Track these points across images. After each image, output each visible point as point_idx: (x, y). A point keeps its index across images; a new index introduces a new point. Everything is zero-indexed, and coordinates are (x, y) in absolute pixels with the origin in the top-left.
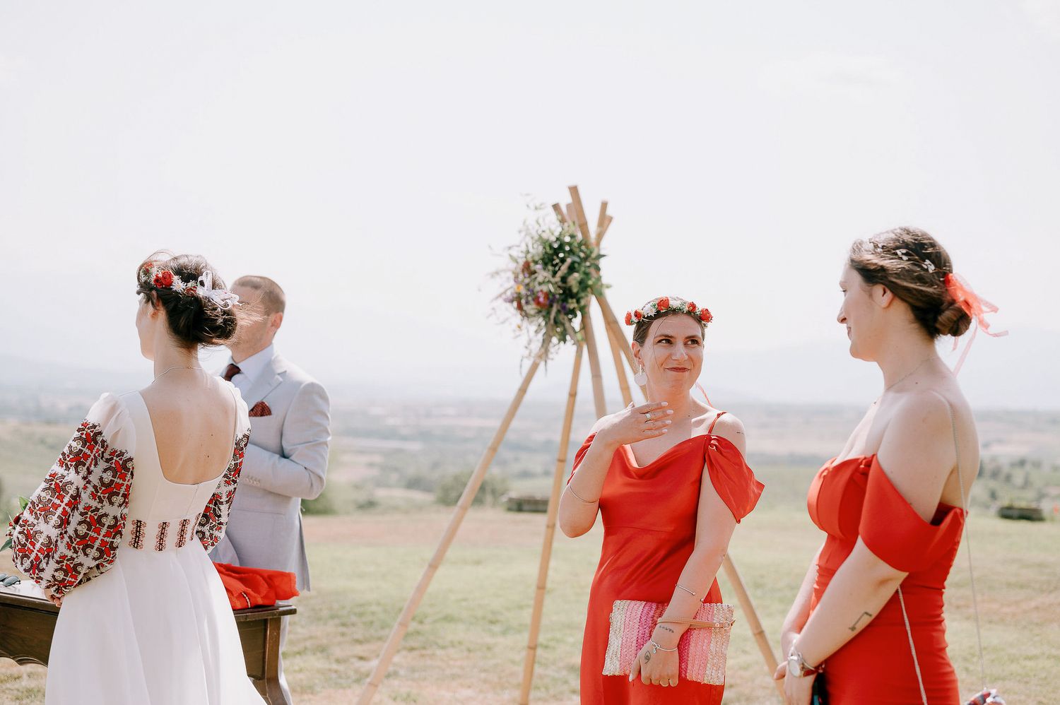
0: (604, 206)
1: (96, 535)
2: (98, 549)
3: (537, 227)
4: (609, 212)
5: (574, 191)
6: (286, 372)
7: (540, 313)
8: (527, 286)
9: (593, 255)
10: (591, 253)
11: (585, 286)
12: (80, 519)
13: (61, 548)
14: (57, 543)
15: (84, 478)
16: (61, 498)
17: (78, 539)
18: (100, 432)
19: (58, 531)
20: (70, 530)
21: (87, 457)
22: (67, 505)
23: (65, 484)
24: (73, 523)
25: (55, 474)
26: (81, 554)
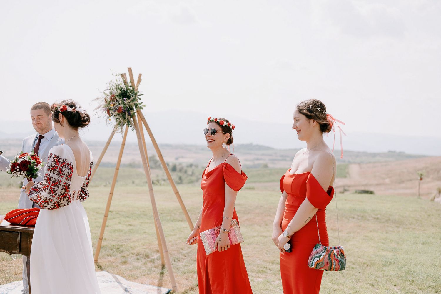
0: (140, 75)
1: (67, 193)
3: (116, 82)
4: (142, 78)
5: (130, 70)
7: (119, 115)
8: (114, 104)
9: (138, 94)
10: (137, 93)
11: (136, 106)
12: (62, 187)
13: (55, 199)
14: (50, 199)
15: (57, 175)
16: (49, 183)
17: (62, 195)
18: (61, 159)
19: (49, 195)
20: (58, 193)
21: (57, 167)
22: (51, 185)
23: (50, 178)
24: (59, 190)
25: (47, 174)
26: (62, 200)
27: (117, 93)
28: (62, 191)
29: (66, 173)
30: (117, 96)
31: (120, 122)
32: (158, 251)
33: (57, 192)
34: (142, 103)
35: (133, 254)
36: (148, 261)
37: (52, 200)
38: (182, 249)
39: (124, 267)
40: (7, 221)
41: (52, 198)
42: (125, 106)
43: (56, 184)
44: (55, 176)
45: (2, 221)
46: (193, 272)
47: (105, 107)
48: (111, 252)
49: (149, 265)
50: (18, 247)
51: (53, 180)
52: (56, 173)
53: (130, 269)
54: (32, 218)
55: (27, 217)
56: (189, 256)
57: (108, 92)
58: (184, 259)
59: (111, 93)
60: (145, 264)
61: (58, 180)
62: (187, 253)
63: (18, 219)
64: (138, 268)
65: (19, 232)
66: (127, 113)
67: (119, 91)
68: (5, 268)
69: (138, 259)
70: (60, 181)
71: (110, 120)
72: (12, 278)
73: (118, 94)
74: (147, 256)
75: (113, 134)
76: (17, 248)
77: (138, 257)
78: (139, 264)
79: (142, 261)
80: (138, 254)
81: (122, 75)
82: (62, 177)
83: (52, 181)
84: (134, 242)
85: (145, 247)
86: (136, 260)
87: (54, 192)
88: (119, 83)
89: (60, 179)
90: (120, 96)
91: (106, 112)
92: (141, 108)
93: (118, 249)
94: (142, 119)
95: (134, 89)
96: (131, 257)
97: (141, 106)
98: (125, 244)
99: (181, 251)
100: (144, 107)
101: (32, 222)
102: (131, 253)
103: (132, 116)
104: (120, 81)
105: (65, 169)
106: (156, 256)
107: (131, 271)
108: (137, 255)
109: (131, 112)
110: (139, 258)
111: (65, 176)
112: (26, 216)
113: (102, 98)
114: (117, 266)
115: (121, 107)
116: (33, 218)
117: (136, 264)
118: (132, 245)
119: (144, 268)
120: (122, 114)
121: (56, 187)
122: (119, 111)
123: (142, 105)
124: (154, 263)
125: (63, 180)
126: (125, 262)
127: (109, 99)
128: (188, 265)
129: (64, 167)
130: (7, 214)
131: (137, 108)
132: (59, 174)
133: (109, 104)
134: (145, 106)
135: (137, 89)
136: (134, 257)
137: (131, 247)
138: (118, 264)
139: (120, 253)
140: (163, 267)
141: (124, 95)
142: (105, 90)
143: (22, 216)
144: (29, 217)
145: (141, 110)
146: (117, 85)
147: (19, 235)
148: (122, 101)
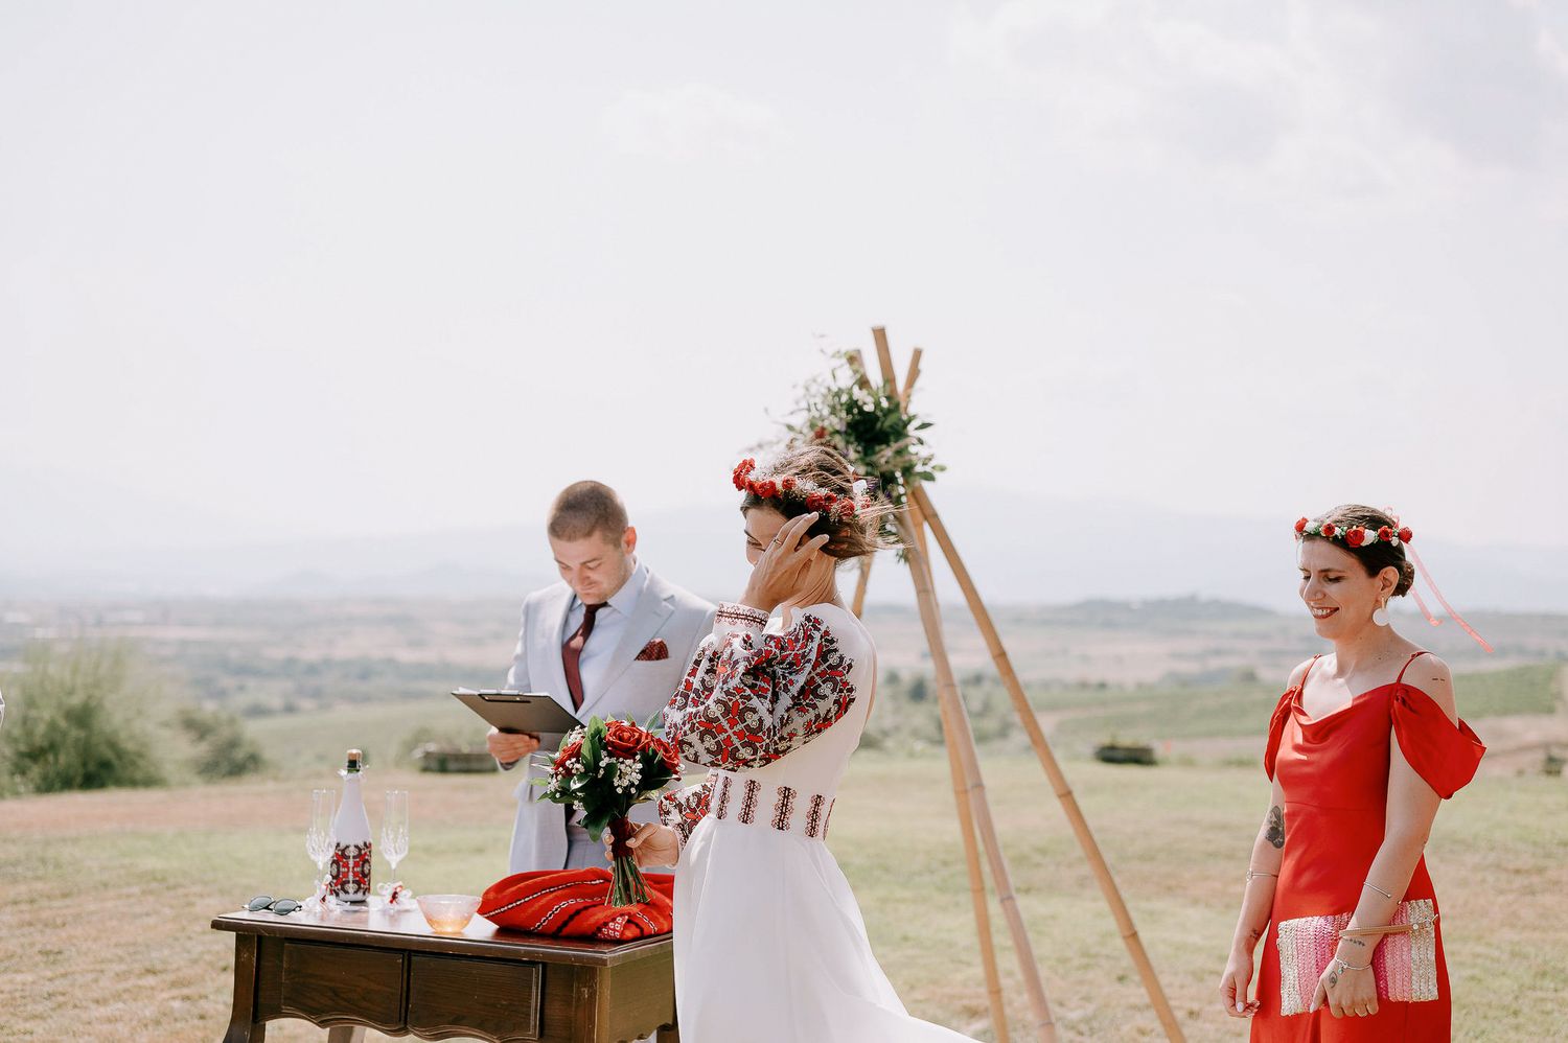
0: (917, 354)
3: (830, 381)
4: (922, 365)
5: (880, 335)
6: (673, 596)
9: (913, 424)
10: (909, 421)
11: (908, 471)
27: (834, 421)
30: (839, 433)
34: (929, 458)
40: (487, 918)
45: (468, 919)
50: (534, 1019)
54: (581, 906)
55: (564, 905)
57: (800, 420)
59: (812, 426)
63: (530, 911)
65: (539, 963)
67: (843, 414)
73: (839, 428)
76: (532, 1023)
81: (853, 359)
88: (842, 384)
90: (849, 434)
92: (927, 477)
94: (929, 516)
95: (897, 406)
97: (928, 469)
100: (937, 474)
101: (585, 924)
104: (846, 378)
112: (559, 900)
113: (778, 443)
116: (586, 908)
123: (931, 463)
130: (487, 893)
131: (913, 476)
134: (942, 469)
135: (906, 408)
141: (861, 428)
142: (792, 413)
143: (544, 901)
144: (572, 902)
145: (926, 485)
146: (838, 394)
147: (536, 975)
148: (858, 452)
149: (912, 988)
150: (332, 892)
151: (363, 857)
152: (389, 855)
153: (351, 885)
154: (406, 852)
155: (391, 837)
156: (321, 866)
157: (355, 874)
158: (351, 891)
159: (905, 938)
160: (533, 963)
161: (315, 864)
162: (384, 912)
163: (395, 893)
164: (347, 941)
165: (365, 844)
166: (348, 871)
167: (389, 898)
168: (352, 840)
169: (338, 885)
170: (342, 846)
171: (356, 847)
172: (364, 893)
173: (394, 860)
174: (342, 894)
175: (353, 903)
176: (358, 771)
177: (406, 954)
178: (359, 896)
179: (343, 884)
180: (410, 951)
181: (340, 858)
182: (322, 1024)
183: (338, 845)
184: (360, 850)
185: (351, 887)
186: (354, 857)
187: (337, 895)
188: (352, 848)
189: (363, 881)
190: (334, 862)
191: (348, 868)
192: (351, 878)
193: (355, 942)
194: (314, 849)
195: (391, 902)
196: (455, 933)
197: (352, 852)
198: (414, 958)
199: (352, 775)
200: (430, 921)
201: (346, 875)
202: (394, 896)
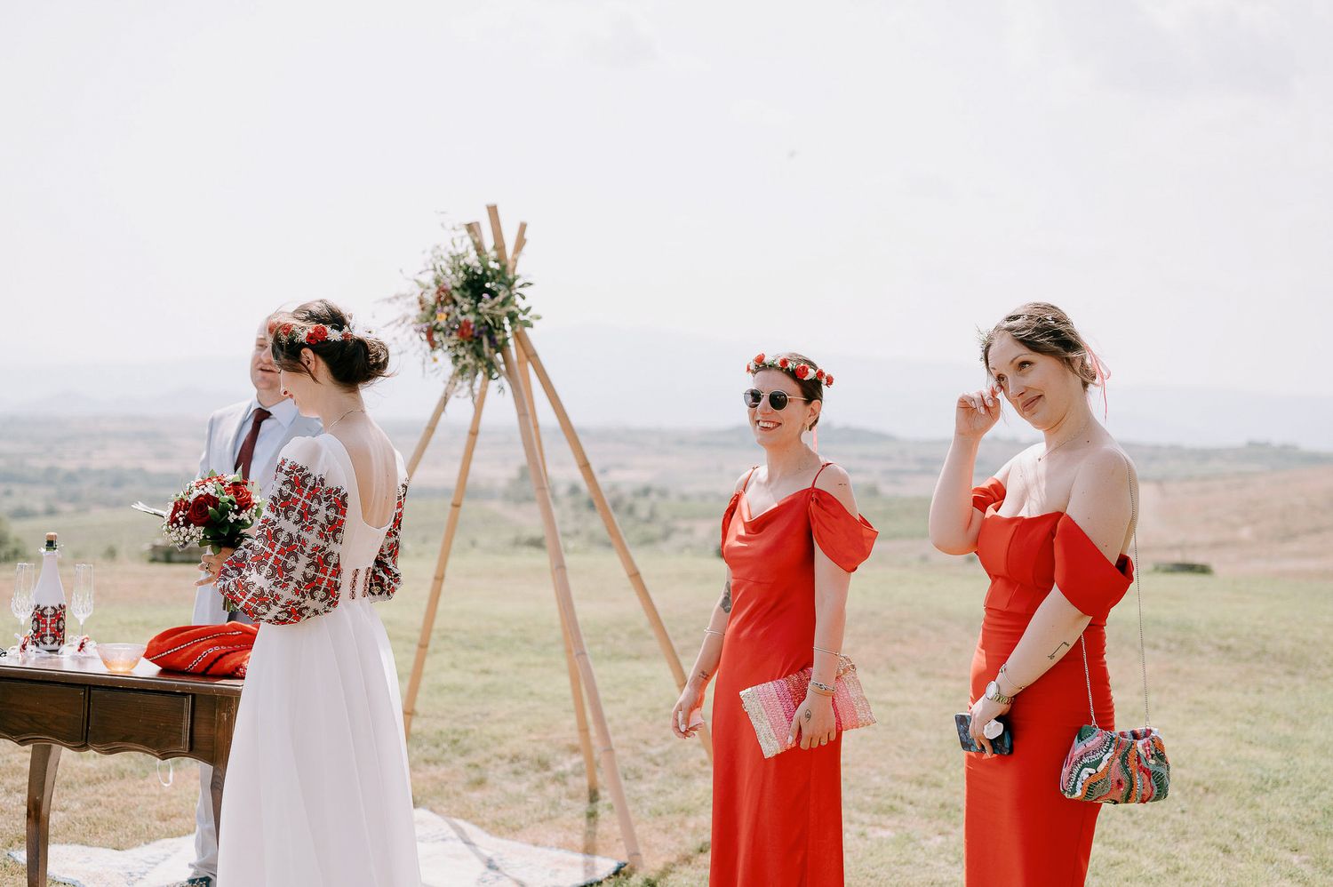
0: (523, 227)
1: (323, 576)
2: (325, 590)
3: (451, 248)
4: (527, 235)
5: (493, 211)
7: (462, 345)
8: (448, 314)
9: (518, 283)
10: (514, 280)
11: (512, 317)
12: (308, 560)
13: (287, 595)
14: (272, 593)
15: (296, 523)
16: (272, 546)
17: (306, 583)
18: (309, 475)
19: (271, 582)
20: (297, 575)
21: (296, 501)
22: (278, 553)
23: (276, 532)
24: (301, 567)
25: (268, 520)
26: (308, 598)
27: (454, 280)
28: (308, 571)
29: (320, 518)
30: (457, 289)
31: (465, 367)
32: (575, 750)
33: (293, 574)
34: (528, 309)
35: (501, 758)
36: (547, 778)
37: (278, 597)
38: (646, 743)
39: (477, 795)
40: (152, 661)
41: (278, 590)
42: (478, 318)
43: (292, 548)
44: (289, 526)
45: (137, 662)
46: (682, 810)
47: (421, 321)
48: (436, 752)
49: (552, 790)
50: (185, 737)
51: (283, 537)
52: (293, 517)
53: (496, 801)
54: (224, 652)
55: (210, 651)
56: (666, 762)
57: (428, 279)
58: (655, 772)
59: (437, 282)
60: (540, 786)
61: (299, 536)
62: (663, 755)
63: (184, 655)
64: (520, 799)
65: (189, 694)
66: (485, 340)
67: (461, 274)
68: (130, 800)
69: (516, 773)
70: (304, 543)
71: (435, 360)
72: (152, 829)
73: (458, 285)
74: (543, 765)
75: (445, 400)
76: (184, 740)
77: (517, 766)
78: (523, 788)
79: (528, 780)
80: (515, 758)
81: (471, 228)
82: (309, 529)
83: (282, 539)
84: (499, 721)
85: (534, 737)
86: (512, 776)
87: (285, 573)
88: (461, 250)
89: (304, 535)
90: (465, 290)
91: (424, 336)
92: (528, 324)
93: (455, 742)
94: (530, 355)
95: (504, 267)
96: (497, 766)
97: (526, 318)
98: (476, 727)
99: (643, 748)
100: (534, 322)
101: (226, 666)
102: (496, 755)
103: (501, 347)
104: (465, 245)
105: (317, 506)
106: (568, 764)
107: (498, 807)
108: (512, 761)
109: (499, 337)
110: (520, 769)
111: (317, 528)
112: (206, 647)
113: (411, 295)
114: (457, 794)
115: (467, 324)
116: (227, 653)
117: (512, 787)
118: (496, 729)
119: (536, 800)
120: (470, 343)
121: (292, 558)
122: (462, 335)
123: (530, 314)
124: (565, 784)
125: (312, 539)
126: (480, 783)
127: (430, 298)
128: (668, 789)
129: (316, 501)
130: (151, 642)
131: (517, 323)
132: (300, 521)
133: (433, 313)
134: (538, 318)
135: (514, 269)
136: (505, 766)
137: (494, 738)
138: (459, 788)
139: (462, 755)
140: (593, 796)
141: (476, 285)
142: (420, 273)
143: (195, 648)
144: (217, 648)
145: (527, 330)
146: (455, 258)
147: (188, 702)
148: (471, 304)
149: (530, 731)
150: (33, 643)
151: (59, 614)
152: (79, 615)
153: (48, 637)
154: (92, 612)
155: (80, 600)
156: (23, 622)
157: (52, 629)
158: (48, 642)
159: (531, 694)
160: (184, 694)
161: (19, 620)
162: (74, 658)
163: (83, 643)
164: (40, 679)
165: (60, 606)
166: (46, 627)
167: (78, 647)
168: (49, 602)
169: (38, 637)
170: (41, 607)
171: (53, 608)
172: (59, 644)
173: (82, 618)
174: (41, 645)
175: (50, 651)
176: (55, 549)
177: (87, 688)
178: (55, 646)
179: (42, 637)
180: (90, 686)
181: (39, 616)
182: (22, 742)
183: (38, 606)
184: (56, 610)
185: (48, 639)
186: (51, 616)
187: (38, 645)
188: (49, 609)
189: (58, 635)
190: (35, 619)
191: (46, 624)
192: (48, 632)
193: (47, 679)
194: (17, 609)
195: (79, 650)
196: (125, 673)
197: (49, 612)
198: (92, 691)
199: (49, 552)
200: (106, 663)
201: (44, 630)
202: (82, 646)
